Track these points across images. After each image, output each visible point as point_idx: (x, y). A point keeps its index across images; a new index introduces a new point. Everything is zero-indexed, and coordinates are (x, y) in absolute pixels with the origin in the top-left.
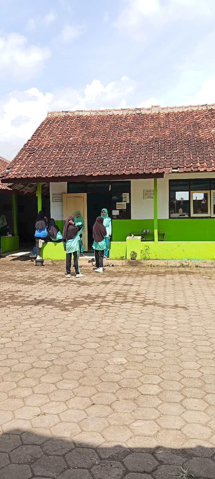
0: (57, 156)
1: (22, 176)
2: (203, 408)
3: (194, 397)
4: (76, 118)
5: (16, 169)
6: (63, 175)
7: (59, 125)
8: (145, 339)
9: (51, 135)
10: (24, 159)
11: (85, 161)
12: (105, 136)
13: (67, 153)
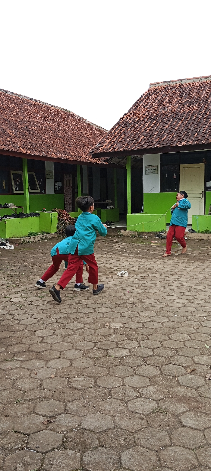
0: (148, 128)
1: (110, 150)
2: (152, 375)
3: (153, 364)
4: (177, 87)
5: (106, 144)
6: (149, 148)
7: (158, 96)
8: (159, 309)
9: (147, 108)
10: (116, 134)
11: (174, 132)
12: (202, 103)
13: (158, 124)
